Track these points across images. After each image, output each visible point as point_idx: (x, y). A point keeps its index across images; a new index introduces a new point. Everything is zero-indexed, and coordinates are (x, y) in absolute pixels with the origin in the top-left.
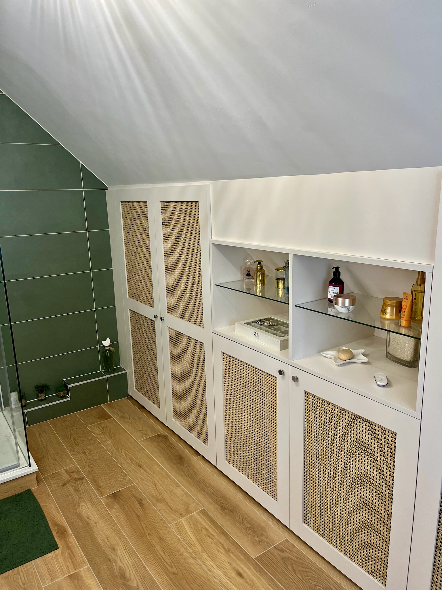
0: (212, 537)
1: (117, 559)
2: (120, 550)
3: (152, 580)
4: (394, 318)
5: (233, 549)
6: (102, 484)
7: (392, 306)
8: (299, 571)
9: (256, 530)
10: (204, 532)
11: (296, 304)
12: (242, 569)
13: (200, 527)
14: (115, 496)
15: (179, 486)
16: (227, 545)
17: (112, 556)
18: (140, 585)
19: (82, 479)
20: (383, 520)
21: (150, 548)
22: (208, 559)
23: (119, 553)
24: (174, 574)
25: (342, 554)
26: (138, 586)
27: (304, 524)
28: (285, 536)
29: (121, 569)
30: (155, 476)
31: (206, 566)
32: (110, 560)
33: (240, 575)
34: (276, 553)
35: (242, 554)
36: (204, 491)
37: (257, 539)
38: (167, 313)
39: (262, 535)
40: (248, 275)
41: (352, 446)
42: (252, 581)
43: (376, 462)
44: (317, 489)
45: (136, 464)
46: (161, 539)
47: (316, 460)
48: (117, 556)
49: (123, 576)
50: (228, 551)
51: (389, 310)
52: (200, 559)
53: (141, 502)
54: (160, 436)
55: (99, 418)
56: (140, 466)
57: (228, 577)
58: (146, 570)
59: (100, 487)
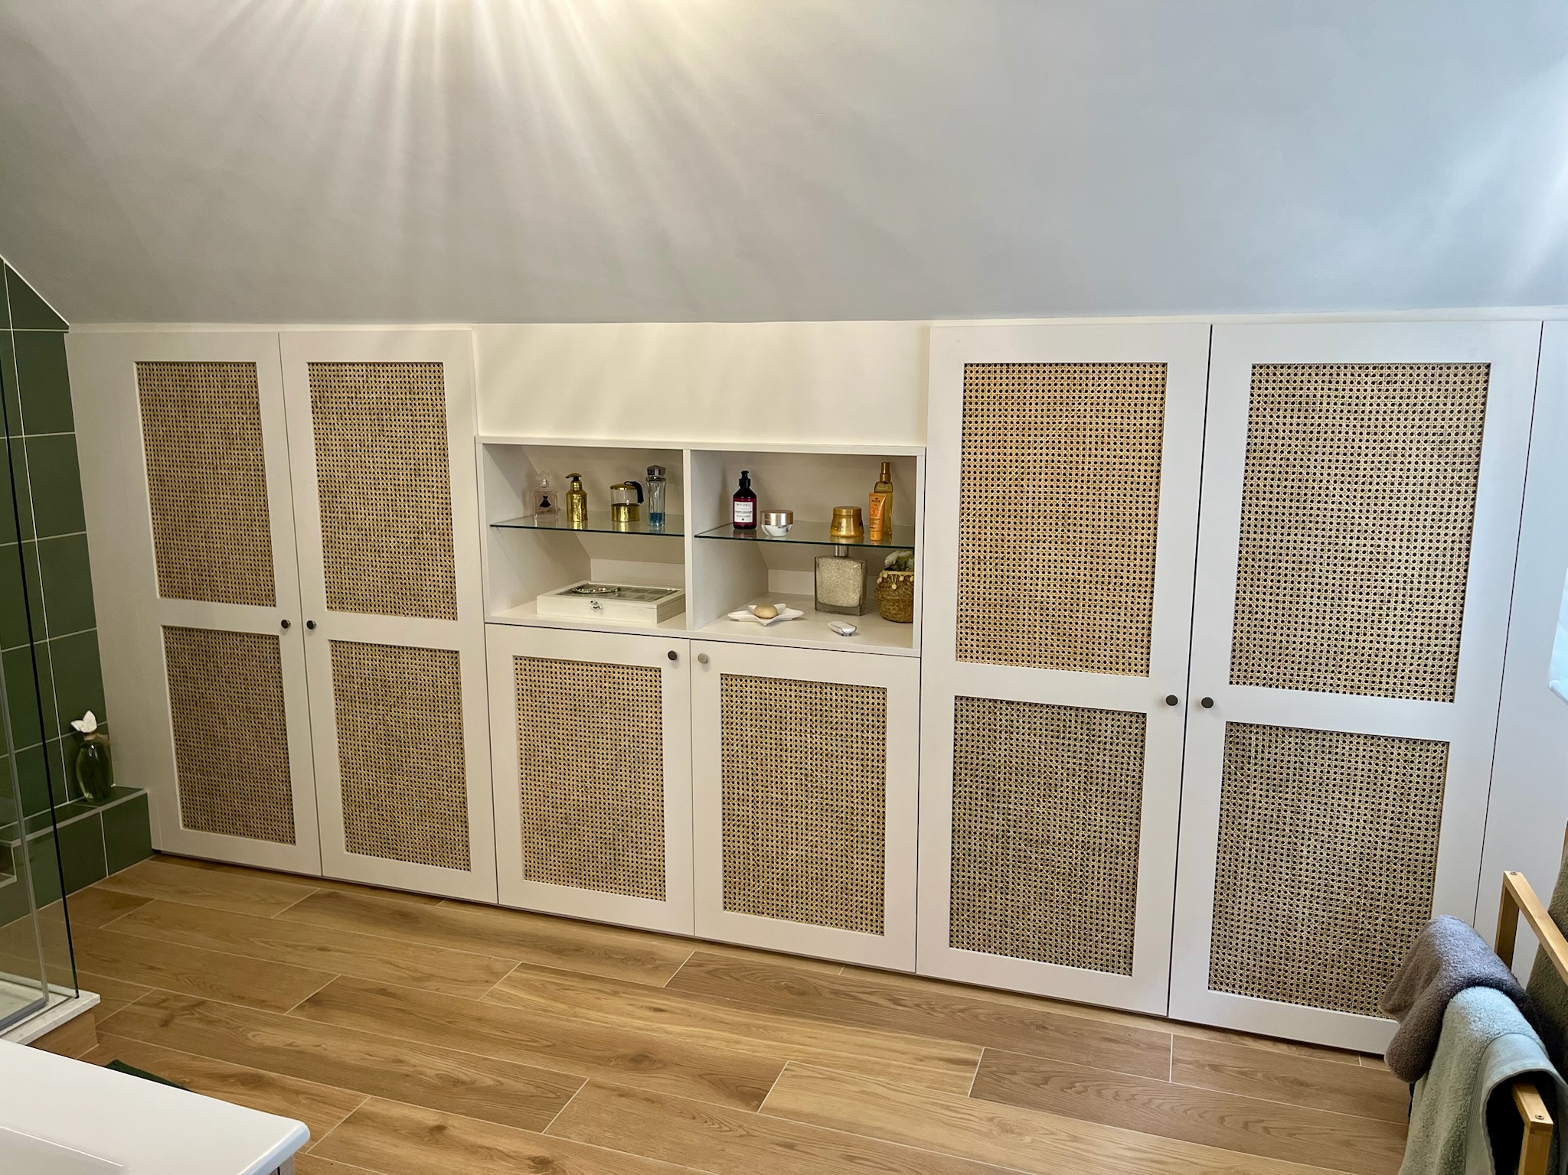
0: (573, 988)
1: (418, 1069)
2: (414, 1059)
3: (515, 1066)
4: (853, 533)
5: (621, 989)
6: (263, 998)
7: (848, 517)
8: (742, 976)
9: (638, 958)
10: (553, 987)
11: (696, 534)
12: (655, 1003)
13: (537, 984)
14: (314, 1001)
15: (441, 951)
16: (608, 988)
17: (405, 1069)
18: (500, 1079)
19: (203, 1003)
20: (870, 830)
21: (468, 1035)
22: (591, 1012)
23: (414, 1061)
24: (549, 1046)
25: (803, 924)
26: (498, 1081)
27: (725, 912)
28: (691, 950)
29: (439, 1076)
30: (374, 952)
31: (594, 1021)
32: (407, 1076)
33: (657, 1010)
34: (693, 970)
35: (639, 989)
36: (501, 942)
37: (650, 966)
38: (326, 610)
39: (655, 960)
40: (545, 504)
41: (814, 736)
42: (684, 1009)
43: (855, 745)
44: (751, 836)
45: (312, 948)
46: (479, 1020)
47: (746, 787)
48: (415, 1066)
49: (457, 1082)
50: (615, 993)
51: (844, 522)
52: (576, 1017)
53: (383, 992)
54: (315, 897)
55: (113, 908)
56: (322, 949)
57: (641, 1018)
58: (491, 1060)
59: (264, 1001)
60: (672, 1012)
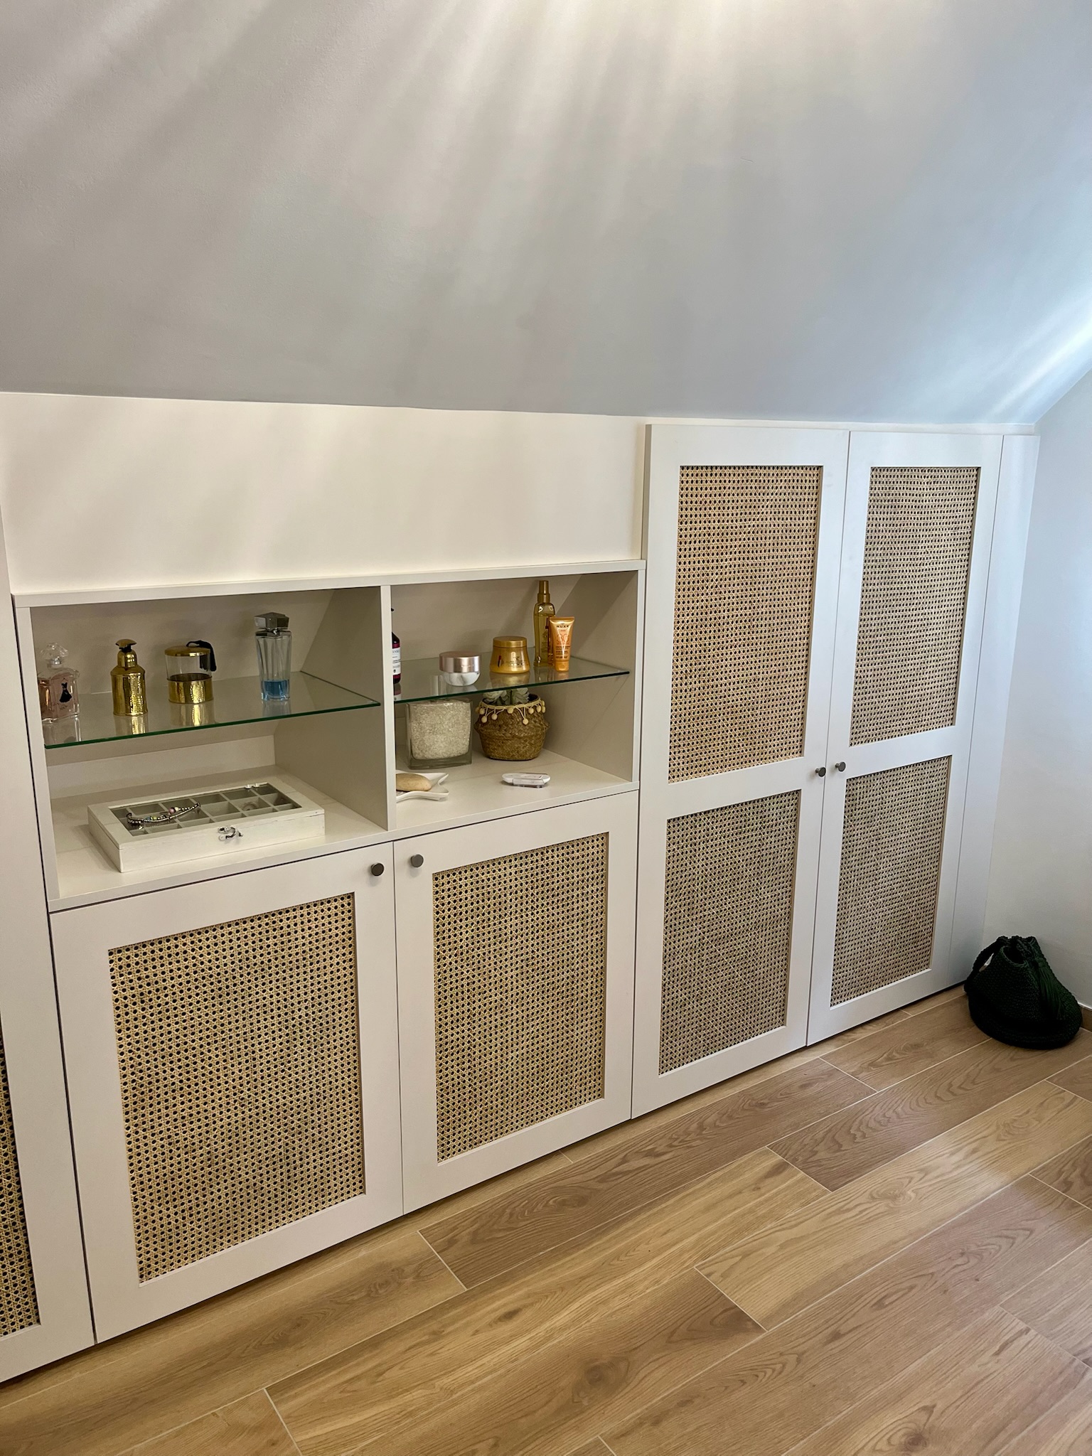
0: (385, 1367)
5: (434, 1325)
9: (379, 1281)
10: (360, 1385)
12: (494, 1310)
13: (336, 1396)
16: (417, 1336)
22: (457, 1374)
27: (441, 1164)
28: (410, 1232)
31: (478, 1379)
33: (510, 1315)
34: (456, 1251)
35: (448, 1310)
37: (410, 1280)
39: (399, 1270)
50: (437, 1335)
52: (452, 1392)
57: (513, 1337)
60: (525, 1306)
